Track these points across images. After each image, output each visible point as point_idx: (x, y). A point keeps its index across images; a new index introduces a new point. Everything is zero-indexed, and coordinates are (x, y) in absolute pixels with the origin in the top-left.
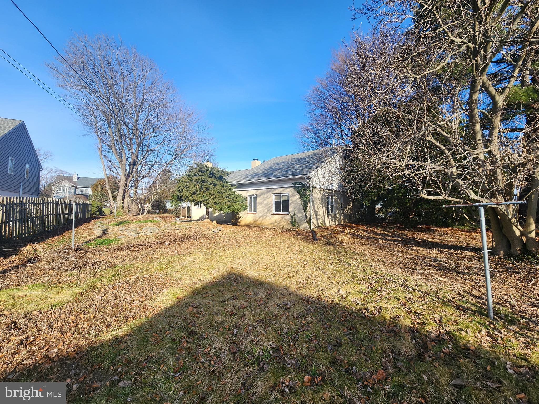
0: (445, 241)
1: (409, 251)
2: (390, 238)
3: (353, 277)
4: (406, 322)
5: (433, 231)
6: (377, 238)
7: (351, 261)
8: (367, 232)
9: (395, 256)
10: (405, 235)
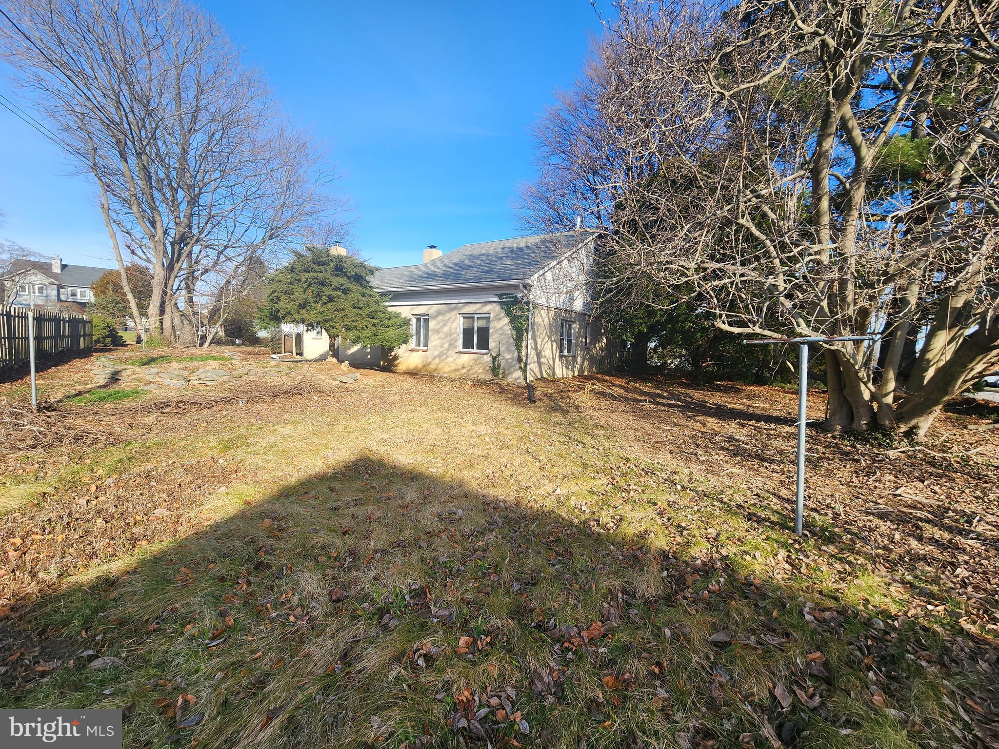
0: (754, 407)
1: (690, 424)
2: (664, 401)
3: (585, 466)
4: (660, 541)
5: (738, 391)
6: (642, 401)
7: (587, 439)
8: (626, 389)
9: (666, 432)
10: (690, 397)
